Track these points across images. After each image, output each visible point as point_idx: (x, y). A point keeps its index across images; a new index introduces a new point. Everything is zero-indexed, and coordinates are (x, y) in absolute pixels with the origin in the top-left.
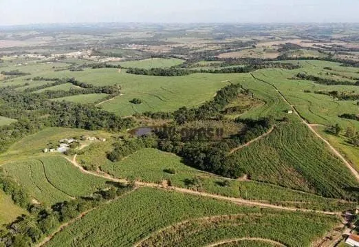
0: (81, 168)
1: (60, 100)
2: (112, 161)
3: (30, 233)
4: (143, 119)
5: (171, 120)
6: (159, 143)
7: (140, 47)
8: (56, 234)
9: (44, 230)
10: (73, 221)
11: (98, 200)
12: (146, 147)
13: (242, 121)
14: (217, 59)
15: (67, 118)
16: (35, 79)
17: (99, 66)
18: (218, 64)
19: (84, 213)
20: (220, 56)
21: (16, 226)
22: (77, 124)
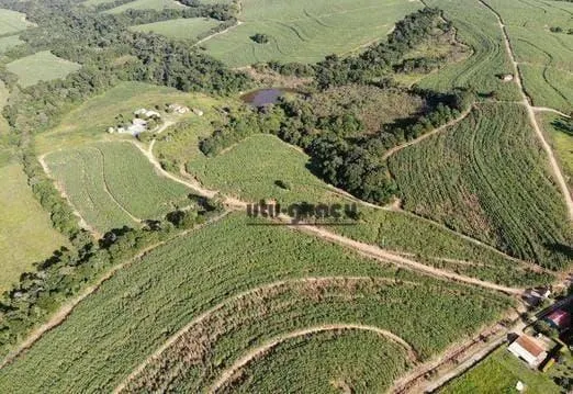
0: (158, 166)
2: (206, 154)
4: (266, 75)
5: (311, 79)
6: (282, 126)
12: (261, 131)
22: (166, 79)
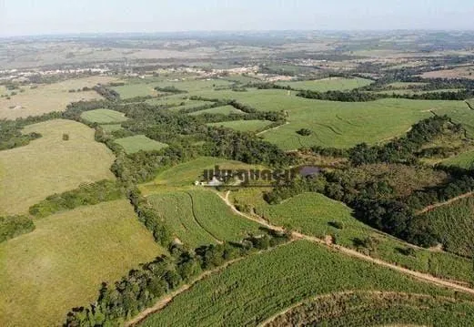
0: (233, 208)
1: (218, 125)
2: (269, 203)
3: (168, 277)
4: (310, 155)
5: (345, 160)
6: (326, 187)
7: (317, 63)
8: (196, 283)
9: (183, 276)
10: (217, 269)
11: (248, 248)
12: (310, 190)
13: (445, 169)
14: (419, 80)
15: (224, 147)
16: (192, 99)
17: (265, 87)
18: (420, 87)
19: (230, 262)
20: (425, 75)
21: (154, 267)
22: (234, 155)
